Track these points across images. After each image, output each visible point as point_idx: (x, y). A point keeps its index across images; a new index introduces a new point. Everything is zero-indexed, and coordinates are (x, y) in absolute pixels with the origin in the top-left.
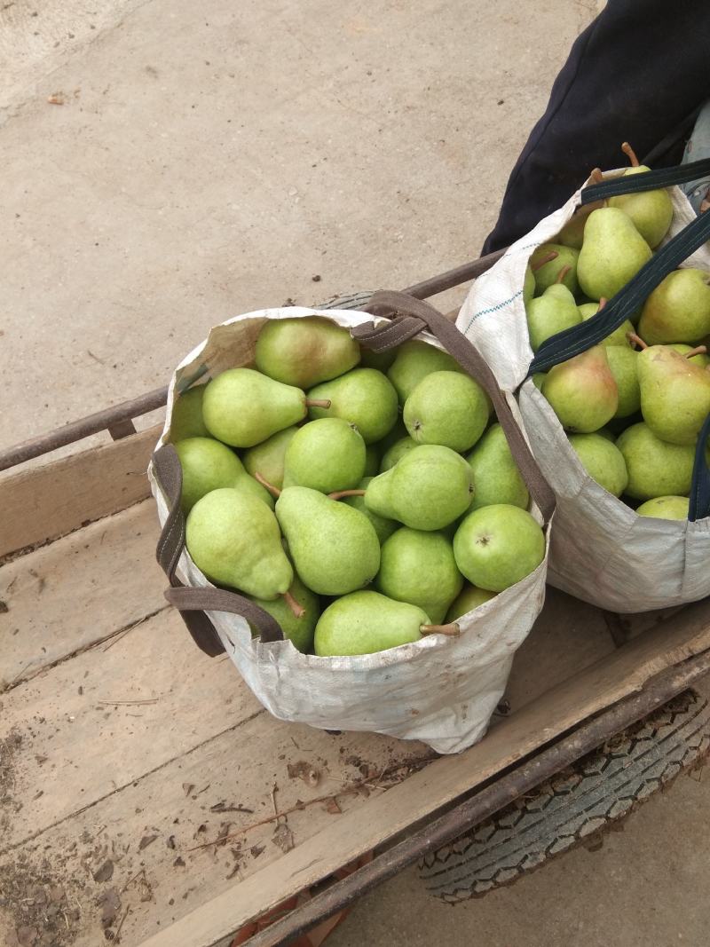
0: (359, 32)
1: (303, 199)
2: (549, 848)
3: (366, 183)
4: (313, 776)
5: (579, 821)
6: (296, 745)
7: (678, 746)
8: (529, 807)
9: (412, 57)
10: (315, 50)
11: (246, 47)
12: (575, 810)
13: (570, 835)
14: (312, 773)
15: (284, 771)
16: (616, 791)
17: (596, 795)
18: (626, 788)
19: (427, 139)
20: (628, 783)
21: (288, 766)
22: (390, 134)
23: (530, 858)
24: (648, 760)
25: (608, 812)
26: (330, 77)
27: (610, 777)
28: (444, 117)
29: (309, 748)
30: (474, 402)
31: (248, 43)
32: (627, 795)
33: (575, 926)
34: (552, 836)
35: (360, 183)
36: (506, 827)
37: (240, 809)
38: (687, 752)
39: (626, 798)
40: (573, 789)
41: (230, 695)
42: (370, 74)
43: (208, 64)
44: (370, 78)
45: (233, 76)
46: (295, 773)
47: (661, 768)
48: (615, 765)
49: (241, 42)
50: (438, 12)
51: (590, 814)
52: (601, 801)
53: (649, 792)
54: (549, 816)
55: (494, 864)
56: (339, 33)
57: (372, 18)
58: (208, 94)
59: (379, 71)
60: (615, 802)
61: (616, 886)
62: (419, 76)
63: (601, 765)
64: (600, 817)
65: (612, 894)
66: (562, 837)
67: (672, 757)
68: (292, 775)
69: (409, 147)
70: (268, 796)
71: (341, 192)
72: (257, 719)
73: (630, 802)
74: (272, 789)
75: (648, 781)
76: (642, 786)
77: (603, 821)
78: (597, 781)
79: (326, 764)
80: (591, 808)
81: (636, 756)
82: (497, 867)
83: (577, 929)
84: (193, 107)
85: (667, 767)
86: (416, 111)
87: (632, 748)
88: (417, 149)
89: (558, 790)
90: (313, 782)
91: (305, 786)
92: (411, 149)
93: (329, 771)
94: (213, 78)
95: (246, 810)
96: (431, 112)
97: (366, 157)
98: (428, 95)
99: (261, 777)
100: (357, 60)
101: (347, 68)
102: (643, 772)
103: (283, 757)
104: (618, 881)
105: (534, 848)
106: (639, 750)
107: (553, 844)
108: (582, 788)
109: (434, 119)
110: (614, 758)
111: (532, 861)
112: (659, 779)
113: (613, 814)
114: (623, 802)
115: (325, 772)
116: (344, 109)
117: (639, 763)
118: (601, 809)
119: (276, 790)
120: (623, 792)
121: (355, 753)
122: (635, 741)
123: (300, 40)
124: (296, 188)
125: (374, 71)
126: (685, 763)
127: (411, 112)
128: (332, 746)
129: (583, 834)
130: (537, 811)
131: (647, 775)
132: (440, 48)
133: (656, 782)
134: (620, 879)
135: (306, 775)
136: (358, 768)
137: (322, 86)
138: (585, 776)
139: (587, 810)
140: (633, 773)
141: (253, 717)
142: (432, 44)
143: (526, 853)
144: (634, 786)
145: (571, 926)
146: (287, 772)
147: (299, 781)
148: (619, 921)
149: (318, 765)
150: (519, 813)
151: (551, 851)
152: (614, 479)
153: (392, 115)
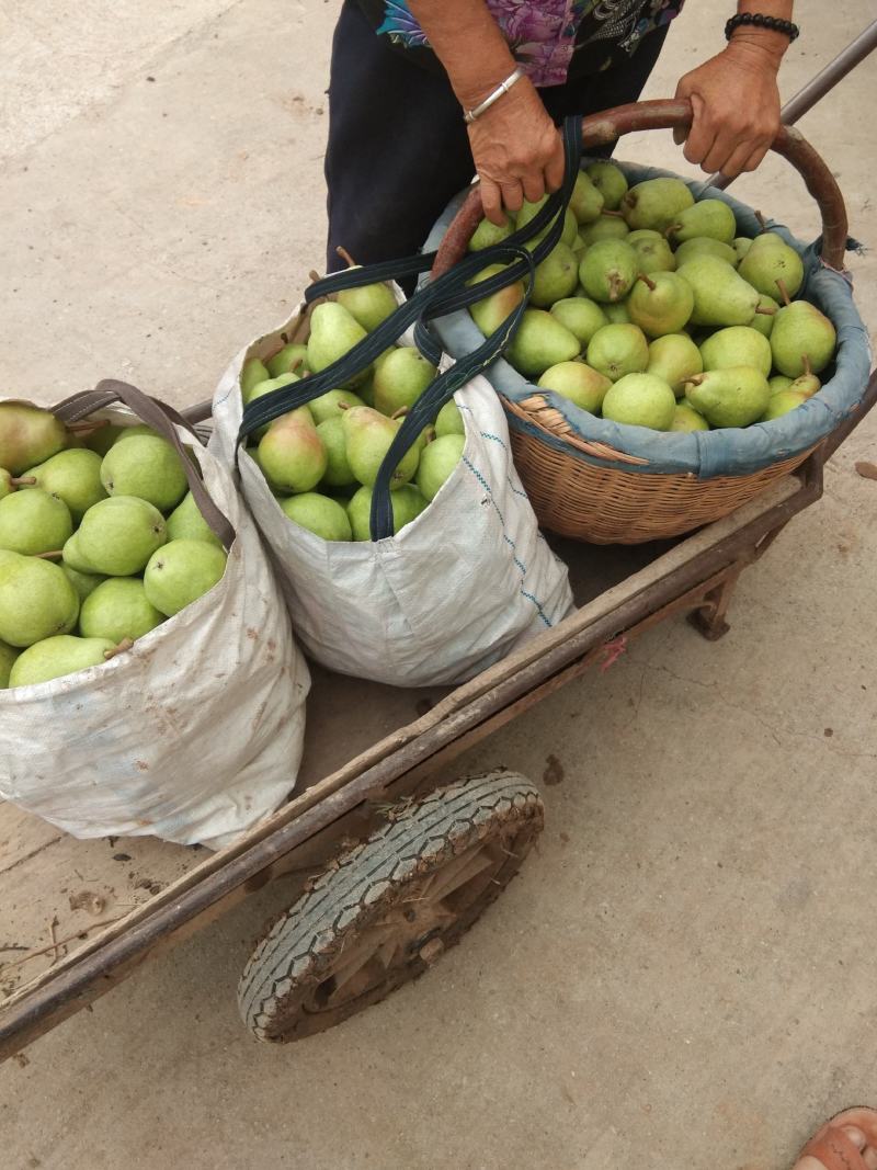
0: (192, 205)
1: (137, 368)
2: (336, 923)
3: (203, 347)
4: (97, 903)
5: (363, 887)
6: (81, 877)
7: (468, 805)
8: (316, 888)
9: (248, 225)
10: (146, 226)
11: (72, 229)
12: (358, 877)
13: (355, 905)
14: (96, 900)
15: (66, 904)
16: (398, 852)
17: (377, 860)
18: (409, 847)
19: (268, 300)
20: (412, 841)
21: (70, 900)
22: (228, 298)
23: (319, 938)
24: (432, 819)
25: (392, 874)
26: (163, 250)
27: (392, 840)
28: (284, 278)
29: (95, 878)
30: (161, 456)
31: (74, 224)
32: (410, 854)
33: (459, 1082)
34: (337, 908)
35: (198, 348)
36: (296, 913)
37: (15, 948)
38: (478, 811)
39: (410, 858)
40: (356, 858)
41: (7, 835)
42: (205, 244)
43: (31, 248)
44: (206, 248)
45: (58, 258)
46: (78, 904)
47: (445, 826)
48: (398, 828)
49: (66, 225)
50: (275, 180)
51: (373, 878)
52: (383, 864)
53: (434, 850)
54: (333, 889)
55: (286, 955)
56: (171, 209)
57: (206, 192)
58: (32, 277)
59: (215, 240)
60: (398, 863)
61: (499, 1030)
62: (257, 242)
63: (384, 831)
64: (384, 880)
65: (496, 1040)
66: (347, 908)
67: (460, 815)
68: (74, 907)
69: (248, 309)
70: (46, 931)
71: (178, 358)
72: (37, 857)
73: (414, 861)
74: (51, 923)
75: (433, 838)
76: (425, 844)
77: (387, 884)
78: (379, 845)
79: (113, 890)
80: (374, 871)
81: (420, 817)
82: (290, 958)
83: (460, 1086)
84: (15, 291)
85: (453, 825)
86: (255, 275)
87: (417, 810)
88: (257, 310)
89: (343, 862)
90: (97, 910)
91: (88, 915)
92: (252, 311)
93: (116, 897)
94: (37, 261)
95: (21, 948)
96: (270, 275)
97: (203, 322)
98: (267, 259)
99: (40, 913)
100: (191, 232)
101: (181, 240)
102: (426, 831)
103: (65, 890)
104: (502, 1025)
105: (321, 927)
106: (423, 812)
107: (340, 917)
108: (366, 855)
109: (273, 280)
110: (397, 822)
111: (321, 942)
112: (444, 837)
113: (396, 876)
114: (406, 862)
115: (112, 899)
116: (179, 279)
117: (423, 823)
118: (384, 871)
119: (56, 923)
120: (406, 852)
121: (146, 876)
122: (421, 805)
123: (131, 218)
124: (129, 358)
125: (210, 241)
126: (475, 820)
127: (250, 276)
128: (120, 873)
129: (368, 901)
130: (323, 887)
131: (431, 833)
132: (277, 214)
133: (442, 840)
134: (504, 1022)
135: (90, 904)
136: (148, 890)
137: (155, 259)
138: (368, 843)
139: (369, 875)
140: (416, 833)
141: (31, 855)
142: (269, 211)
143: (315, 933)
144: (417, 845)
145: (453, 1084)
146: (69, 905)
147: (82, 912)
148: (506, 1070)
149: (104, 893)
150: (307, 895)
151: (339, 926)
152: (329, 528)
153: (230, 281)
